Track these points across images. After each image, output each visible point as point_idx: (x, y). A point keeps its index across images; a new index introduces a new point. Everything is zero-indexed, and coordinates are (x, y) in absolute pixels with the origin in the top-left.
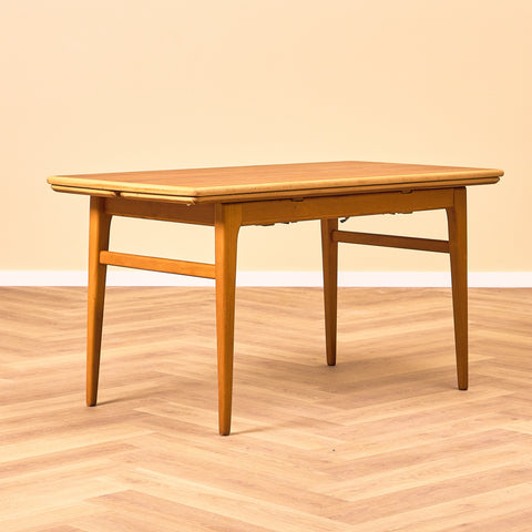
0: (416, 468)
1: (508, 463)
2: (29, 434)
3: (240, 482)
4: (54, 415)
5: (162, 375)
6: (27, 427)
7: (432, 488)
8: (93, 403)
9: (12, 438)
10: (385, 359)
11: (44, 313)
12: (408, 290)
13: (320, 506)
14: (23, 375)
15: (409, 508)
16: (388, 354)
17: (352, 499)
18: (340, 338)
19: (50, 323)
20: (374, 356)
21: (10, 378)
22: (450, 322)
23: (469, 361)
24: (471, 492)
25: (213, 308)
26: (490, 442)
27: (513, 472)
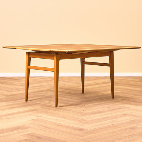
0: (102, 114)
1: (123, 113)
2: (13, 108)
3: (62, 117)
4: (19, 104)
5: (42, 96)
6: (13, 106)
7: (106, 118)
8: (27, 101)
9: (9, 108)
10: (95, 92)
11: (13, 83)
12: (100, 77)
13: (81, 121)
14: (10, 96)
15: (101, 121)
16: (95, 91)
17: (88, 120)
18: (85, 88)
19: (14, 85)
20: (92, 91)
21: (7, 96)
22: (110, 84)
23: (114, 92)
24: (114, 118)
25: (54, 81)
26: (119, 109)
27: (124, 115)
